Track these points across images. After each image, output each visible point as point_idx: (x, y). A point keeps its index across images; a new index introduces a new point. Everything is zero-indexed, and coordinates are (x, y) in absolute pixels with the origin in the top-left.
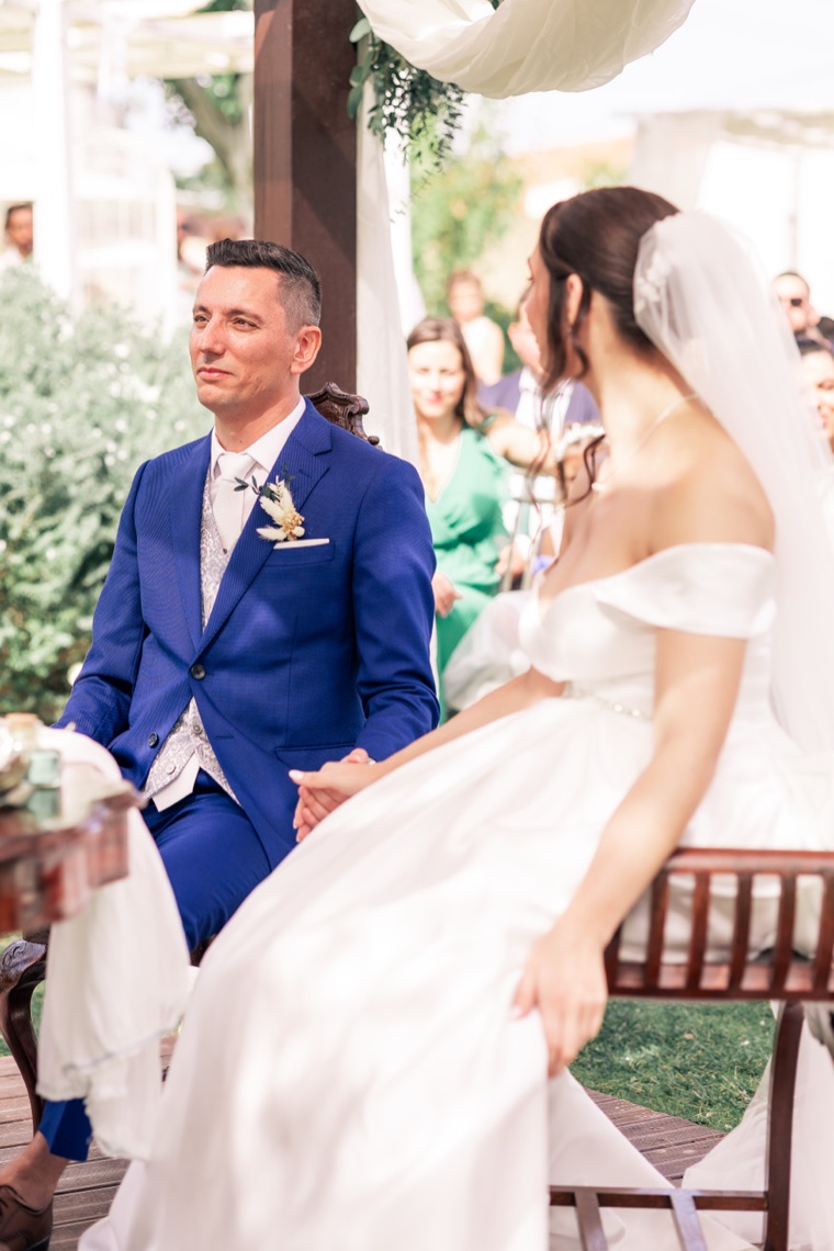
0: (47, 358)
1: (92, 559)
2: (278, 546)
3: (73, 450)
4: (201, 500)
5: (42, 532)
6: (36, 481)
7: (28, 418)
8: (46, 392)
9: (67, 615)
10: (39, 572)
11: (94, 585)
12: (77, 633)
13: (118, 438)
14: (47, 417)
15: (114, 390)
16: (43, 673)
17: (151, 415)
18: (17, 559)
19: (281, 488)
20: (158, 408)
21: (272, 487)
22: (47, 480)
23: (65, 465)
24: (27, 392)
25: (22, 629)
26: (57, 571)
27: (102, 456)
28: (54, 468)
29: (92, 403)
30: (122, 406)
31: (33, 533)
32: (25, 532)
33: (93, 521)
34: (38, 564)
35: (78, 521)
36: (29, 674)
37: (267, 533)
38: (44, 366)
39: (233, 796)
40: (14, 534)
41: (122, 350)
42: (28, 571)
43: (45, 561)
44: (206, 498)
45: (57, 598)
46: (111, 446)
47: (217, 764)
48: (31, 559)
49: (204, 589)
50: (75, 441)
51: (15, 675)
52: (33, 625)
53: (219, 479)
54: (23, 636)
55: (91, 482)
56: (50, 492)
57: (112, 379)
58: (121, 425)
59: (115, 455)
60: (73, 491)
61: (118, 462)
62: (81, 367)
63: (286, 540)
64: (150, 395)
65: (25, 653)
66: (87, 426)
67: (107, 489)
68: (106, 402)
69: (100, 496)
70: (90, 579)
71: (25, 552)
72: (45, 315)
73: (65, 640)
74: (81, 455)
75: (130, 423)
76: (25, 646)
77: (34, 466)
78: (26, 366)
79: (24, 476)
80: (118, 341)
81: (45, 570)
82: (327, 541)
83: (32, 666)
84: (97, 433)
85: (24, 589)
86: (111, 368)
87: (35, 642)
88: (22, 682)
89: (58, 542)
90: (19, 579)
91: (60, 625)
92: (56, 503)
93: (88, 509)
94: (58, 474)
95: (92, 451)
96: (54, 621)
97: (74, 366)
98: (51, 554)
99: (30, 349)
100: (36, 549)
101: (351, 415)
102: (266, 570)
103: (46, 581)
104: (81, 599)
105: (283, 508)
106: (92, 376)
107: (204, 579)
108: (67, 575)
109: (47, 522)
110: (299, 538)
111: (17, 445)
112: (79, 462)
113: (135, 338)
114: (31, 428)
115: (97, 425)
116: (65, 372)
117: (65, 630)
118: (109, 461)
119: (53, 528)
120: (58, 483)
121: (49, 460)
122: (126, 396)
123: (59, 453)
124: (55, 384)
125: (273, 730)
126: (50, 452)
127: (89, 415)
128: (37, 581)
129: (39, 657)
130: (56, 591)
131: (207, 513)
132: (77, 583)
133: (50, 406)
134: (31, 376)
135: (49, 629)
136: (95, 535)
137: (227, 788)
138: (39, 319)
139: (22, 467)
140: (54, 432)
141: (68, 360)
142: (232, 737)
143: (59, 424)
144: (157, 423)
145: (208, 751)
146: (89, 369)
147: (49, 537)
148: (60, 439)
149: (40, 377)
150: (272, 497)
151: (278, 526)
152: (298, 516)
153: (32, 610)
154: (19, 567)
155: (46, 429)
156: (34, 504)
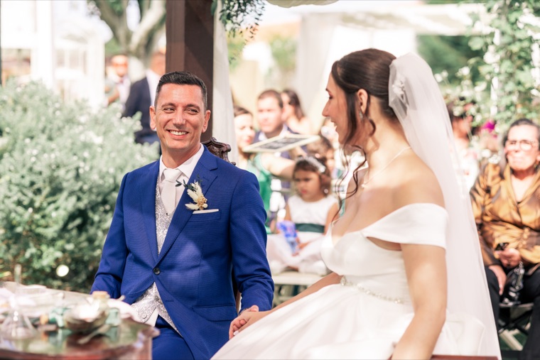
0: (51, 123)
1: (72, 217)
2: (195, 213)
3: (65, 166)
4: (155, 191)
5: (49, 204)
6: (47, 180)
7: (44, 151)
8: (50, 139)
9: (60, 243)
10: (48, 223)
11: (72, 229)
12: (64, 251)
13: (85, 160)
14: (53, 150)
15: (82, 138)
16: (48, 270)
17: (99, 150)
18: (37, 216)
19: (196, 185)
20: (102, 146)
21: (193, 185)
22: (52, 180)
23: (61, 172)
24: (43, 139)
25: (39, 249)
26: (56, 222)
27: (77, 169)
28: (55, 174)
29: (73, 144)
30: (86, 146)
31: (45, 204)
32: (41, 204)
33: (74, 199)
34: (47, 219)
35: (66, 199)
36: (42, 270)
37: (190, 206)
38: (49, 126)
39: (176, 329)
40: (37, 205)
41: (83, 119)
42: (43, 222)
43: (51, 217)
44: (158, 190)
45: (55, 235)
46: (82, 164)
47: (167, 314)
48: (43, 217)
49: (157, 233)
50: (66, 161)
51: (35, 271)
52: (44, 247)
53: (164, 181)
54: (39, 253)
55: (72, 181)
56: (54, 185)
57: (81, 133)
58: (86, 154)
59: (83, 168)
60: (65, 185)
61: (85, 172)
62: (67, 127)
63: (199, 210)
64: (98, 140)
65: (40, 260)
66: (71, 154)
67: (80, 184)
68: (79, 143)
69: (77, 188)
70: (71, 226)
71: (41, 213)
72: (49, 103)
73: (59, 254)
74: (68, 168)
75: (90, 153)
76: (40, 257)
77: (46, 173)
78: (41, 126)
79: (41, 178)
80: (81, 115)
81: (50, 222)
82: (217, 210)
83: (43, 267)
84: (75, 158)
85: (40, 230)
86: (81, 128)
87: (44, 255)
88: (38, 274)
89: (57, 209)
90: (38, 226)
91: (56, 247)
92: (56, 190)
93: (71, 193)
94: (58, 177)
95: (73, 167)
96: (53, 245)
97: (64, 127)
98: (54, 214)
99: (43, 119)
100: (47, 212)
101: (223, 152)
102: (189, 224)
103: (51, 227)
104: (67, 235)
105: (197, 194)
106: (72, 132)
107: (157, 228)
108: (61, 224)
109: (50, 199)
110: (205, 209)
111: (39, 163)
112: (67, 172)
113: (89, 114)
114: (46, 155)
115: (75, 154)
116: (59, 129)
117: (59, 250)
118: (81, 171)
119: (54, 202)
120: (57, 181)
121: (54, 170)
122: (88, 141)
123: (58, 167)
124: (54, 135)
125: (192, 298)
126: (54, 167)
127: (71, 149)
128: (46, 227)
129: (46, 261)
130: (55, 232)
131: (158, 197)
132: (64, 229)
133: (53, 145)
134: (43, 131)
135: (51, 249)
136: (74, 206)
137: (172, 325)
138: (46, 104)
139: (40, 173)
140: (56, 157)
141: (61, 124)
142: (172, 301)
143: (58, 154)
144: (102, 154)
145: (163, 308)
146: (70, 128)
147: (52, 206)
148: (59, 161)
149: (47, 131)
150: (193, 189)
151: (196, 203)
152: (205, 199)
153: (44, 240)
154: (38, 220)
155: (53, 156)
156: (46, 191)
